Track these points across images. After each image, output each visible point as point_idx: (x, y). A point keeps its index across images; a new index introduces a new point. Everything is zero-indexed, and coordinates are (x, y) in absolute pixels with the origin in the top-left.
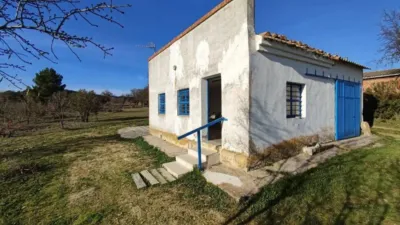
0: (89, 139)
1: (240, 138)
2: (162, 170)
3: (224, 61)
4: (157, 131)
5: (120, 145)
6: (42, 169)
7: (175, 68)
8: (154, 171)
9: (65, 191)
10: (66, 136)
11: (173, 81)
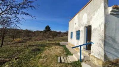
0: (52, 44)
1: (100, 52)
2: (67, 57)
3: (93, 20)
4: (70, 44)
5: (59, 47)
6: (39, 50)
7: (76, 24)
8: (65, 57)
9: (40, 57)
10: (48, 42)
11: (75, 28)
